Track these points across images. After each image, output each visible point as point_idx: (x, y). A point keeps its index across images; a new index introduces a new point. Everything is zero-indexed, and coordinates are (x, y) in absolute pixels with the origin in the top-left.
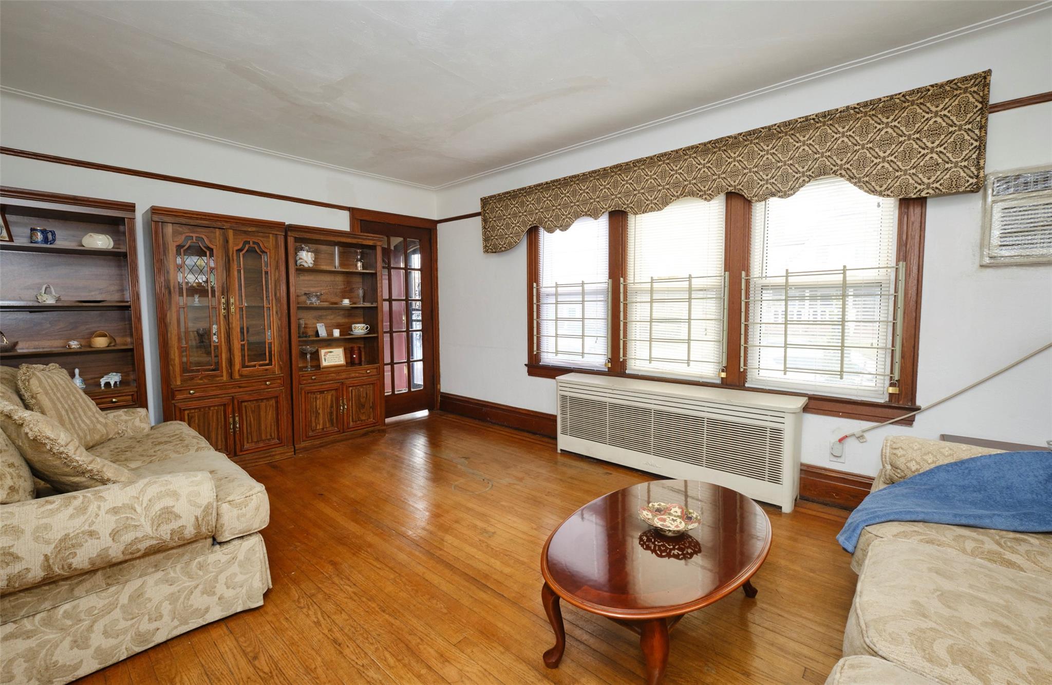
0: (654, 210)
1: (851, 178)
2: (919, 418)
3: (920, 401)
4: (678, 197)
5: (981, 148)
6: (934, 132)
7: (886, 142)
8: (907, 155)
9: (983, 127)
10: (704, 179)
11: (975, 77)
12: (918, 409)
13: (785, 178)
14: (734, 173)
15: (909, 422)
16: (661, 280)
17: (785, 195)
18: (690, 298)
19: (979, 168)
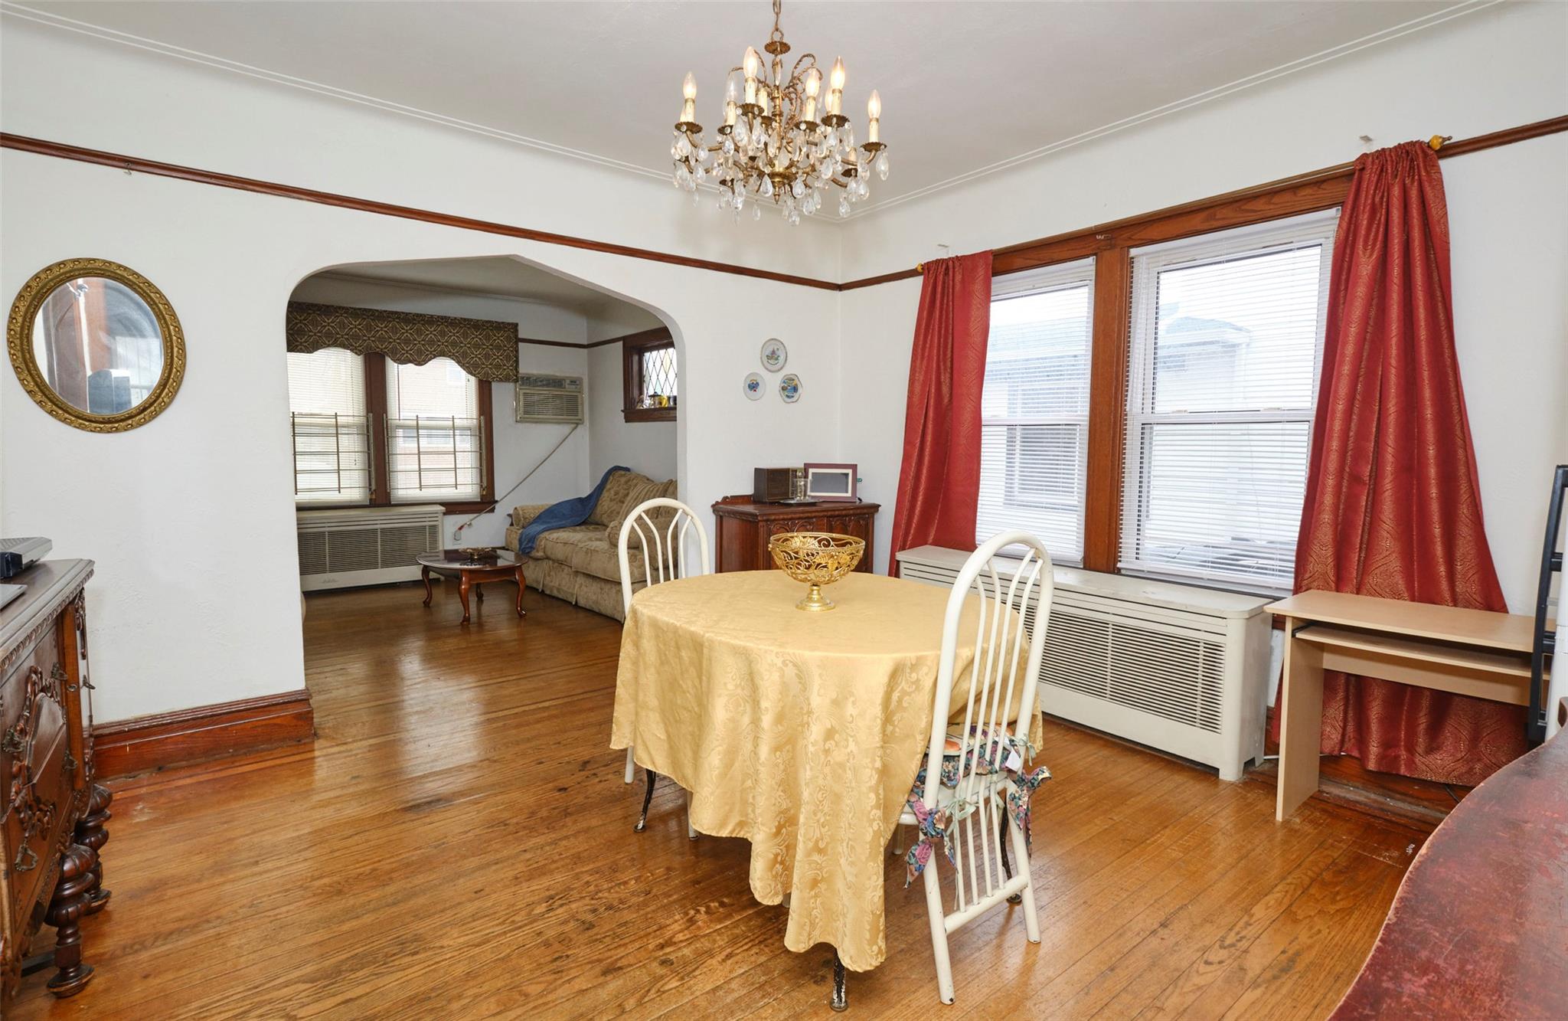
0: (303, 352)
1: (458, 362)
2: (497, 506)
3: (496, 499)
4: (329, 346)
5: (517, 362)
6: (498, 348)
7: (477, 346)
8: (487, 356)
9: (517, 351)
10: (356, 337)
11: (512, 324)
12: (497, 502)
13: (420, 352)
14: (382, 340)
15: (492, 510)
16: (302, 415)
17: (419, 364)
18: (337, 434)
19: (518, 372)
